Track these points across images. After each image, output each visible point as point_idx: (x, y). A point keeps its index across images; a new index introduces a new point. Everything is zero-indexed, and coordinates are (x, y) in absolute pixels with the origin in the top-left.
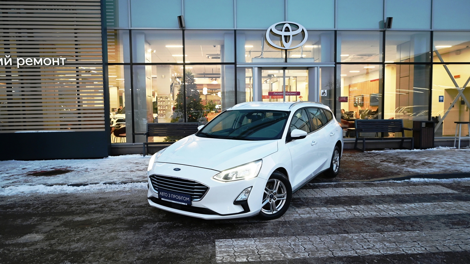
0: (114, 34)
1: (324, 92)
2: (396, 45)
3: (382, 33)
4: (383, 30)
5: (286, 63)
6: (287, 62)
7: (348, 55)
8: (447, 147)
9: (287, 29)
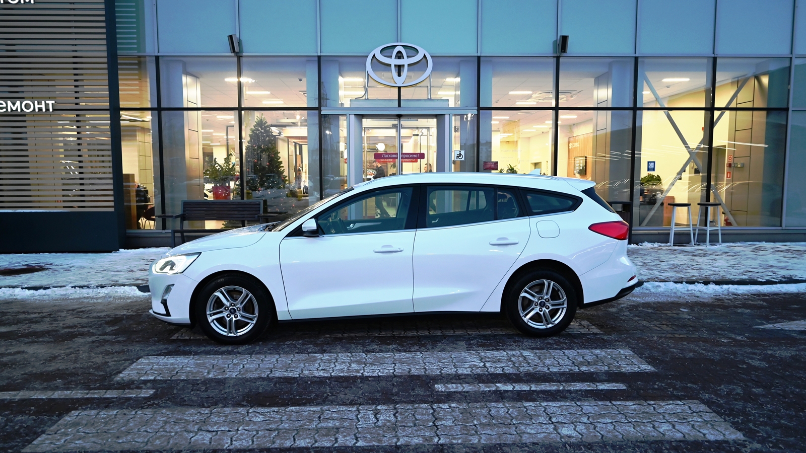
0: (136, 62)
1: (460, 154)
2: (592, 77)
3: (555, 59)
4: (555, 55)
5: (400, 108)
6: (401, 106)
7: (530, 92)
8: (656, 243)
9: (399, 55)
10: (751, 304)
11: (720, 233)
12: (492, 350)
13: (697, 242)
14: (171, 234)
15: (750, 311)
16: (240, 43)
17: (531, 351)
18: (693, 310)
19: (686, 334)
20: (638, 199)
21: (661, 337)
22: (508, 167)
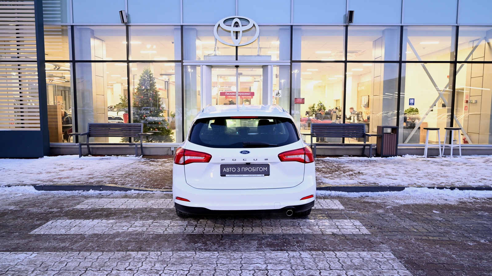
1: (278, 92)
2: (371, 41)
3: (345, 27)
4: (345, 25)
5: (237, 61)
8: (415, 155)
9: (236, 25)
10: (488, 207)
11: (460, 148)
12: (278, 250)
13: (444, 155)
14: (78, 146)
15: (488, 214)
16: (128, 16)
17: (309, 252)
18: (443, 212)
19: (438, 236)
20: (403, 124)
21: (418, 240)
22: (319, 102)
